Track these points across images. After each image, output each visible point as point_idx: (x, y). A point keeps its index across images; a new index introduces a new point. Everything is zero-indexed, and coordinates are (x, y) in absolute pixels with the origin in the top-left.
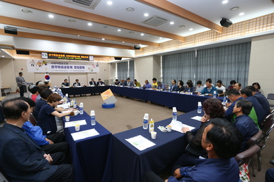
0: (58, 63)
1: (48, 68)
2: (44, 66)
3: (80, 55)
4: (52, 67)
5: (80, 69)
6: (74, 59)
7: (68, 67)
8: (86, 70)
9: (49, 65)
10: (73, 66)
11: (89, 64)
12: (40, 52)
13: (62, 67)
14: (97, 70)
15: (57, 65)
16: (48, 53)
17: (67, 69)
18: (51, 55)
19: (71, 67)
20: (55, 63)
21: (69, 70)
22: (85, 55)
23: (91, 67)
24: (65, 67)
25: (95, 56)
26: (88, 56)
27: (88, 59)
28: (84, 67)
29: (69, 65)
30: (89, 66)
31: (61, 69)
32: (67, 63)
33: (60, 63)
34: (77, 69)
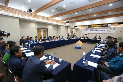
0: (92, 29)
1: (88, 31)
2: (87, 30)
3: (103, 24)
4: (90, 31)
5: (102, 31)
6: (99, 27)
7: (96, 31)
8: (106, 31)
9: (89, 30)
10: (99, 30)
11: (109, 28)
12: (86, 26)
13: (94, 31)
14: (114, 31)
15: (92, 30)
16: (89, 25)
18: (90, 26)
19: (98, 30)
20: (91, 29)
21: (97, 32)
22: (105, 24)
23: (109, 30)
24: (95, 31)
25: (112, 24)
26: (107, 24)
27: (107, 26)
28: (104, 30)
30: (108, 30)
31: (93, 31)
32: (96, 29)
33: (93, 29)
34: (101, 31)
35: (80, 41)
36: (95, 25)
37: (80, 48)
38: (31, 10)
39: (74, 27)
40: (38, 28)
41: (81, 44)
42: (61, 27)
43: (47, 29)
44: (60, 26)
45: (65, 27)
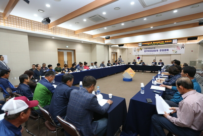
0: (148, 48)
1: (142, 52)
2: (140, 51)
3: (164, 41)
4: (145, 51)
5: (164, 52)
6: (159, 44)
7: (155, 51)
8: (171, 51)
9: (143, 50)
10: (159, 49)
11: (174, 46)
12: (138, 43)
13: (151, 51)
14: (182, 51)
15: (148, 50)
16: (142, 43)
17: (154, 52)
18: (144, 44)
19: (157, 51)
20: (146, 49)
21: (156, 53)
22: (168, 40)
23: (175, 49)
24: (153, 51)
25: (178, 39)
26: (172, 40)
27: (171, 43)
28: (168, 50)
29: (156, 49)
30: (173, 49)
31: (150, 52)
32: (155, 48)
33: (150, 48)
34: (162, 52)
35: (130, 68)
36: (152, 42)
37: (131, 80)
38: (48, 20)
39: (118, 46)
40: (58, 49)
41: (132, 73)
42: (97, 46)
43: (75, 50)
44: (95, 44)
45: (103, 46)
